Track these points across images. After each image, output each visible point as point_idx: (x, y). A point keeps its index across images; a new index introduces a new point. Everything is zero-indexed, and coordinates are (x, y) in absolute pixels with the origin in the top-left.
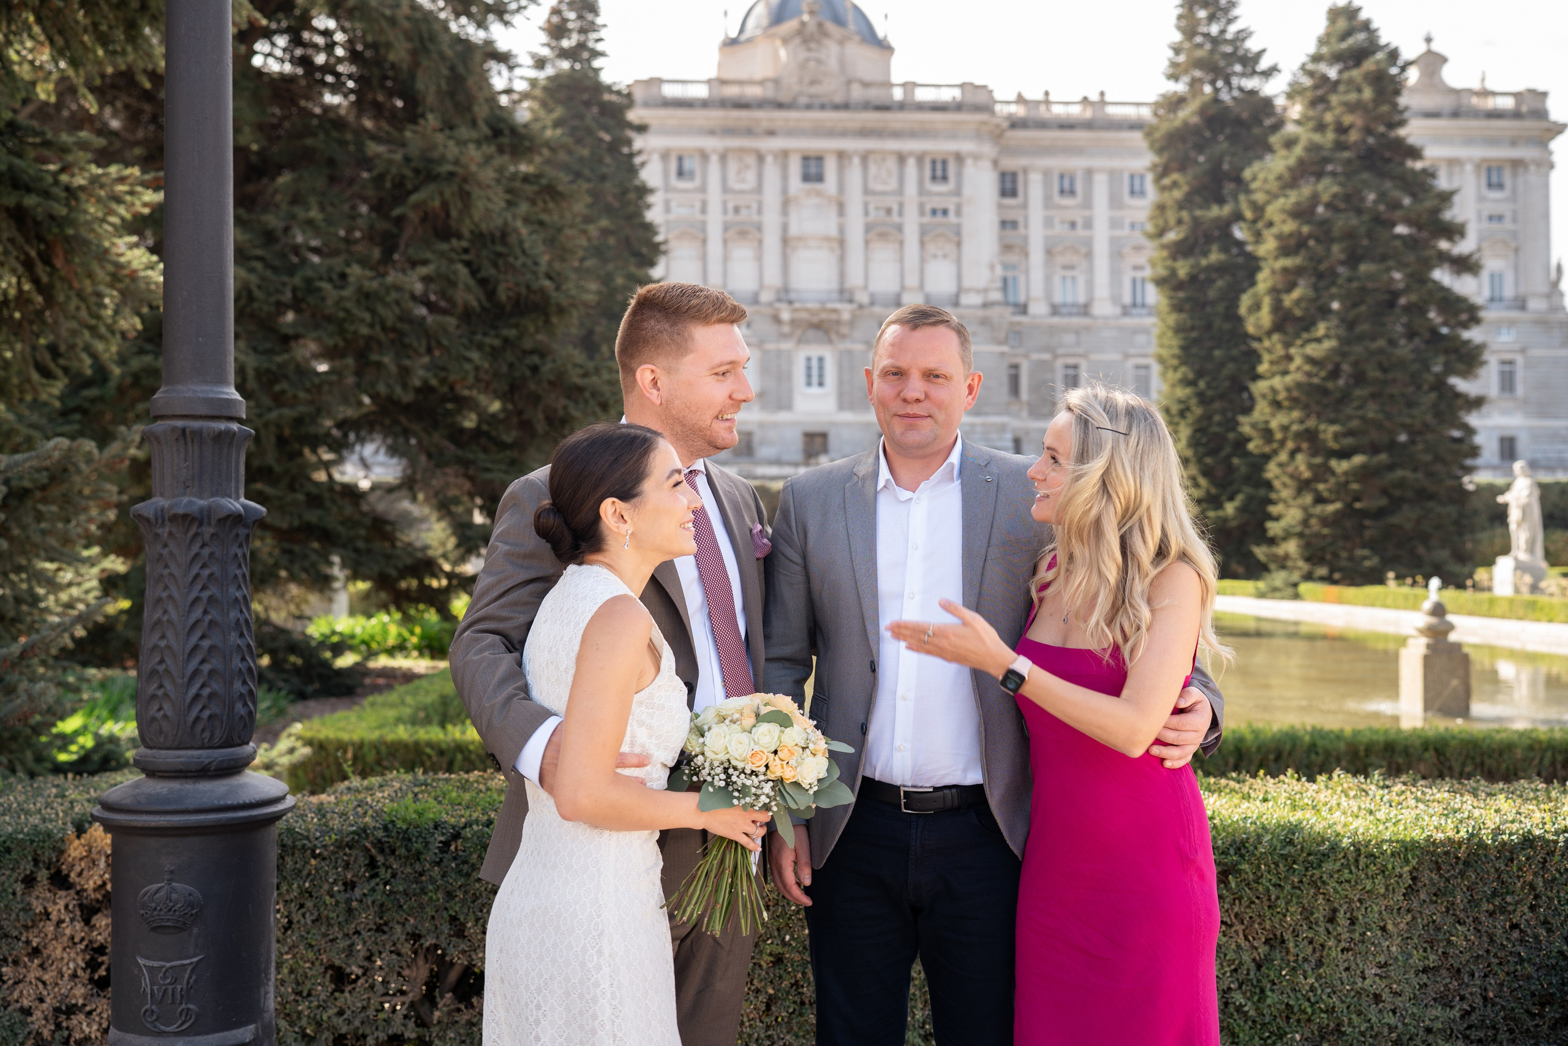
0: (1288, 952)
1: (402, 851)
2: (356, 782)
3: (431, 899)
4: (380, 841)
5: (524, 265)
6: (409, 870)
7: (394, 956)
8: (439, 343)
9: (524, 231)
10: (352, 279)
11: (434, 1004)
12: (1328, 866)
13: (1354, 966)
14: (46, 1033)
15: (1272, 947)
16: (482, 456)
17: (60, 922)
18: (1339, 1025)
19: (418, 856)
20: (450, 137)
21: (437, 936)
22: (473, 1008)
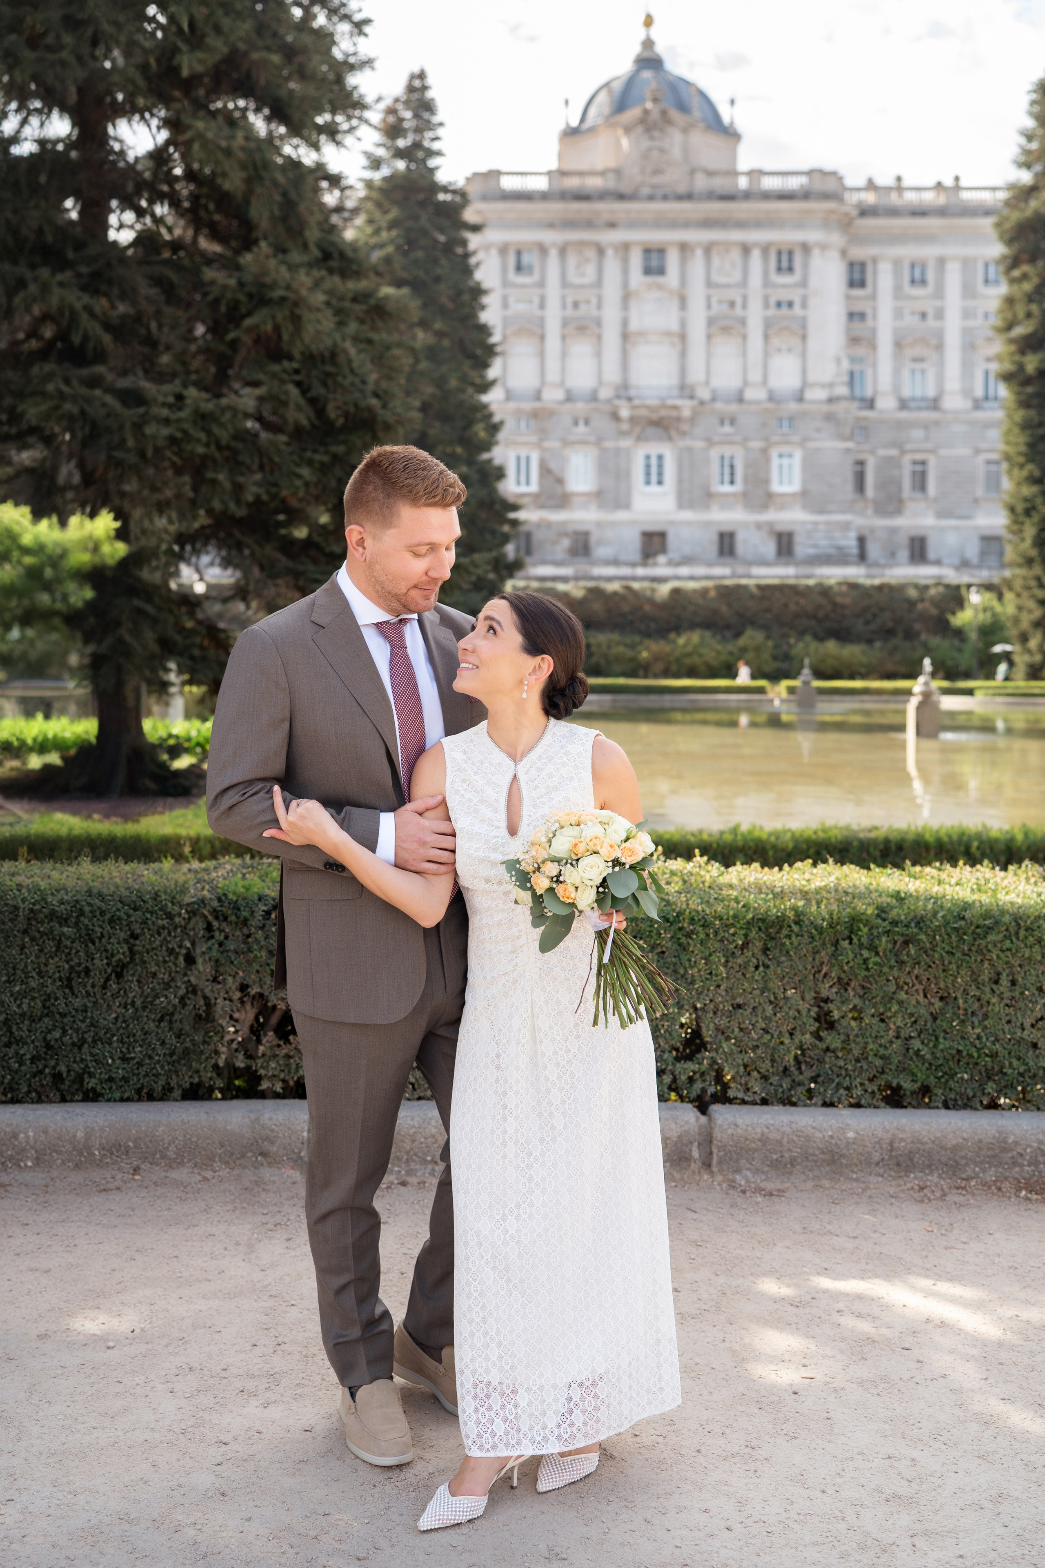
0: (959, 1008)
1: (233, 918)
2: (196, 865)
3: (256, 956)
4: (215, 910)
5: (352, 384)
6: (238, 933)
7: (227, 1002)
8: (271, 460)
9: (353, 351)
10: (188, 401)
11: (259, 1042)
12: (990, 938)
13: (1014, 1019)
16: (311, 567)
18: (1002, 1067)
19: (245, 922)
20: (282, 262)
21: (261, 987)
22: (290, 1043)
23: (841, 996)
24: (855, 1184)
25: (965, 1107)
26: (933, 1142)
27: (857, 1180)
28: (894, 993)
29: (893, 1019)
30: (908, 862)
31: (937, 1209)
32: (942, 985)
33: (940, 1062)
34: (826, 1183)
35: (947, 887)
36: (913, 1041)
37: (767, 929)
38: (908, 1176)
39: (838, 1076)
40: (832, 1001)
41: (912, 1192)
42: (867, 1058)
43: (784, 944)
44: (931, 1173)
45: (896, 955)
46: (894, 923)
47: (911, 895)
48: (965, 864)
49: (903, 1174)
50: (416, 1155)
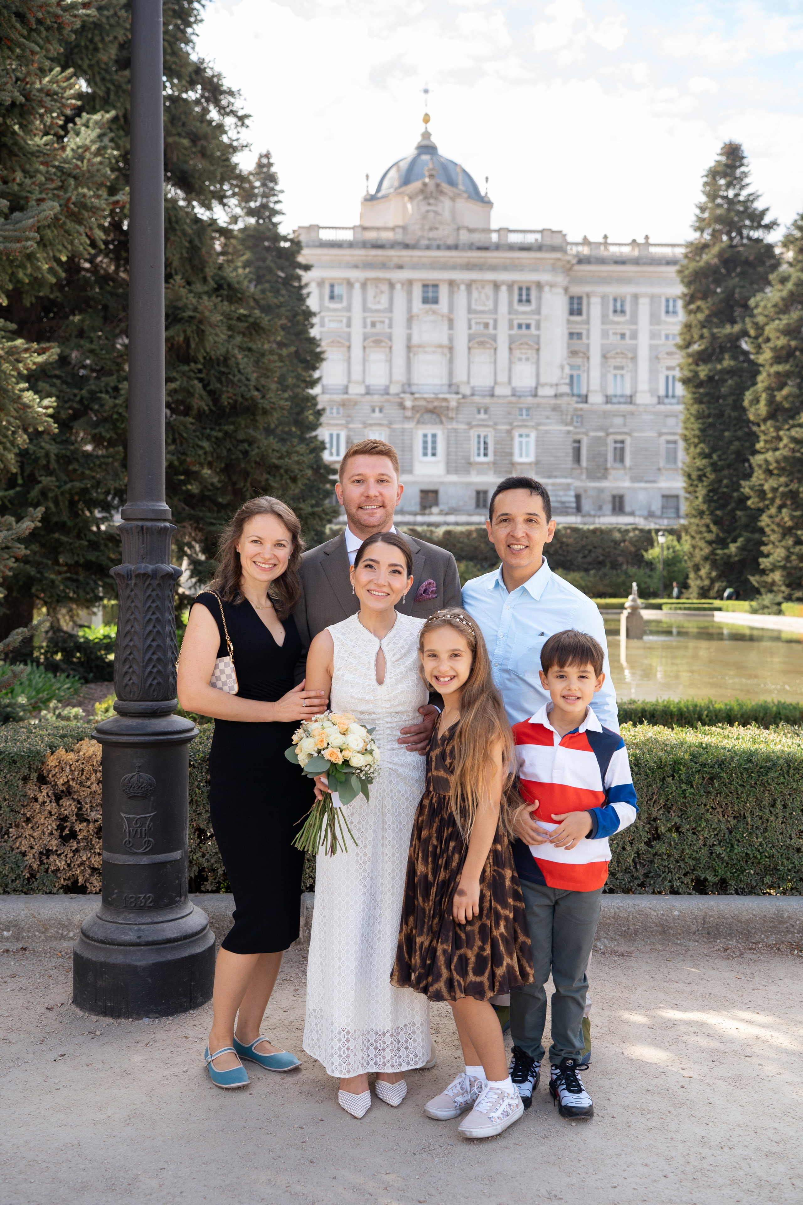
0: (748, 823)
5: (240, 381)
8: (181, 435)
9: (240, 356)
12: (771, 774)
13: (785, 832)
14: (35, 866)
15: (739, 821)
17: (44, 802)
20: (190, 291)
23: (666, 816)
24: (680, 947)
25: (750, 893)
26: (733, 917)
28: (703, 814)
29: (702, 833)
30: (699, 724)
31: (740, 963)
33: (734, 862)
34: (660, 947)
35: (733, 740)
36: (715, 848)
38: (716, 941)
39: (663, 872)
40: (659, 820)
41: (719, 952)
42: (683, 860)
44: (731, 939)
45: (705, 787)
46: (704, 765)
47: (710, 746)
48: (739, 725)
49: (712, 940)
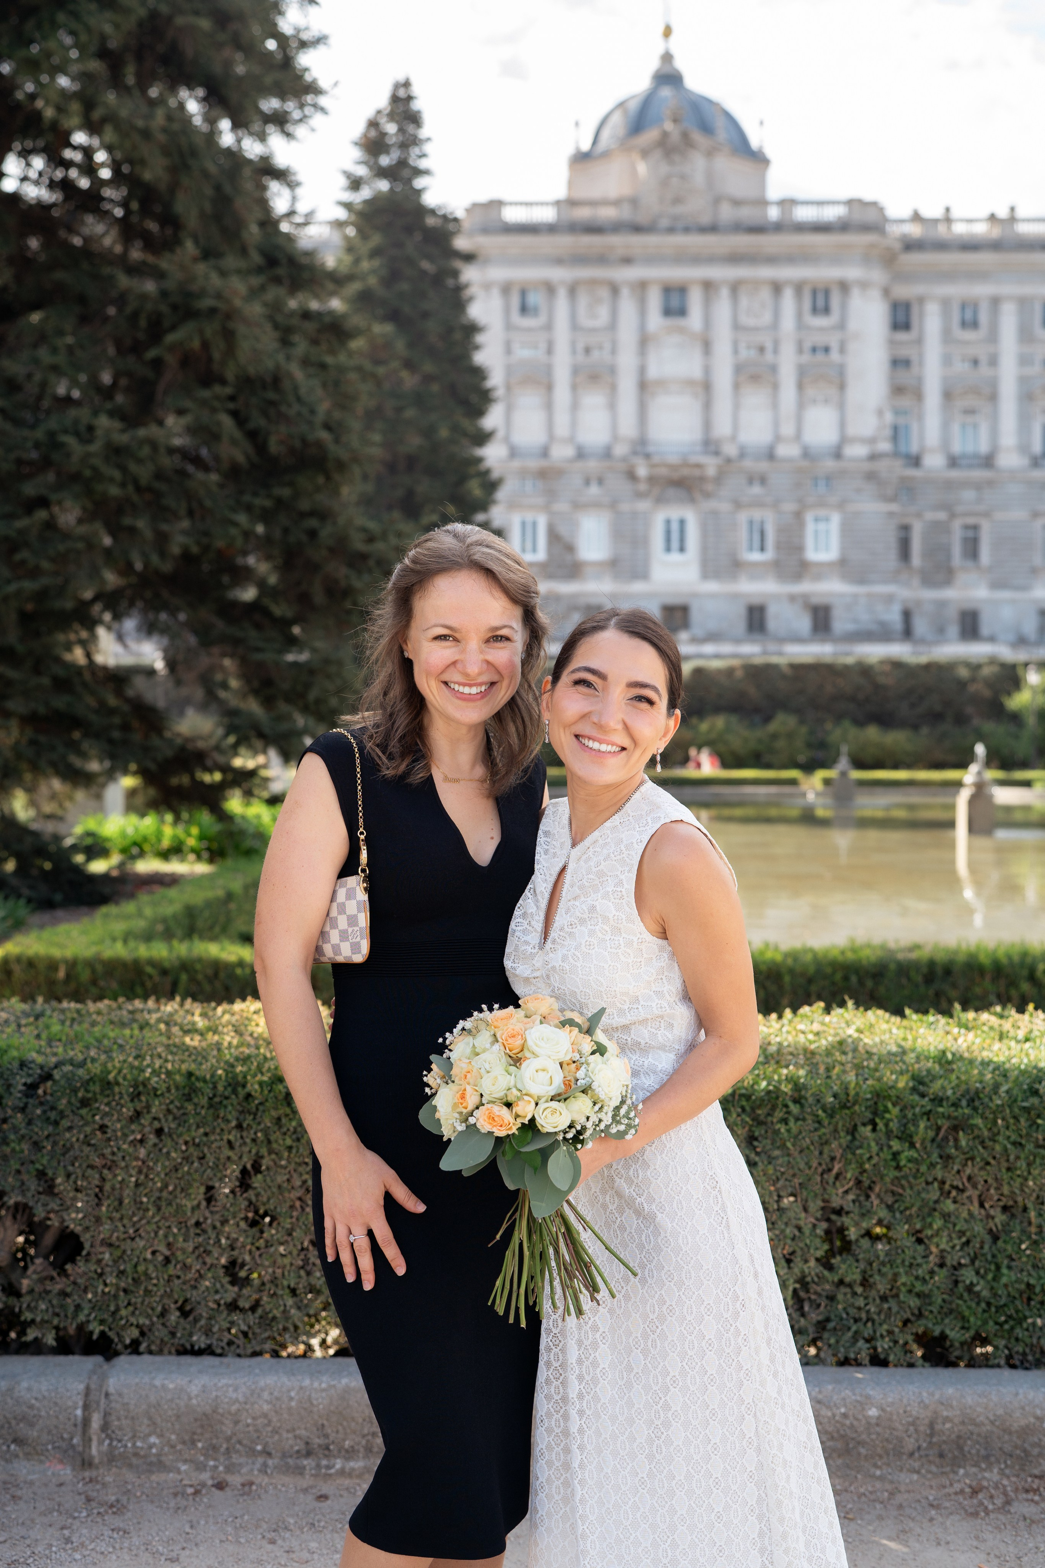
0: (1030, 1223)
5: (299, 414)
8: (201, 505)
10: (99, 432)
11: (24, 1272)
15: (1013, 1216)
16: (252, 633)
20: (212, 267)
21: (23, 1193)
22: (67, 1276)
23: (861, 1206)
24: (878, 1485)
26: (992, 1423)
27: (881, 1478)
28: (937, 1202)
29: (935, 1240)
30: (957, 1006)
31: (998, 1528)
32: (1006, 1190)
33: (1002, 1302)
35: (1013, 1044)
36: (963, 1271)
37: (753, 1109)
38: (956, 1473)
39: (856, 1321)
40: (847, 1213)
41: (961, 1498)
42: (897, 1296)
43: (777, 1132)
44: (989, 1468)
45: (939, 1146)
46: (938, 1100)
47: (961, 1058)
48: (1036, 1009)
49: (948, 1469)
50: (240, 1442)
